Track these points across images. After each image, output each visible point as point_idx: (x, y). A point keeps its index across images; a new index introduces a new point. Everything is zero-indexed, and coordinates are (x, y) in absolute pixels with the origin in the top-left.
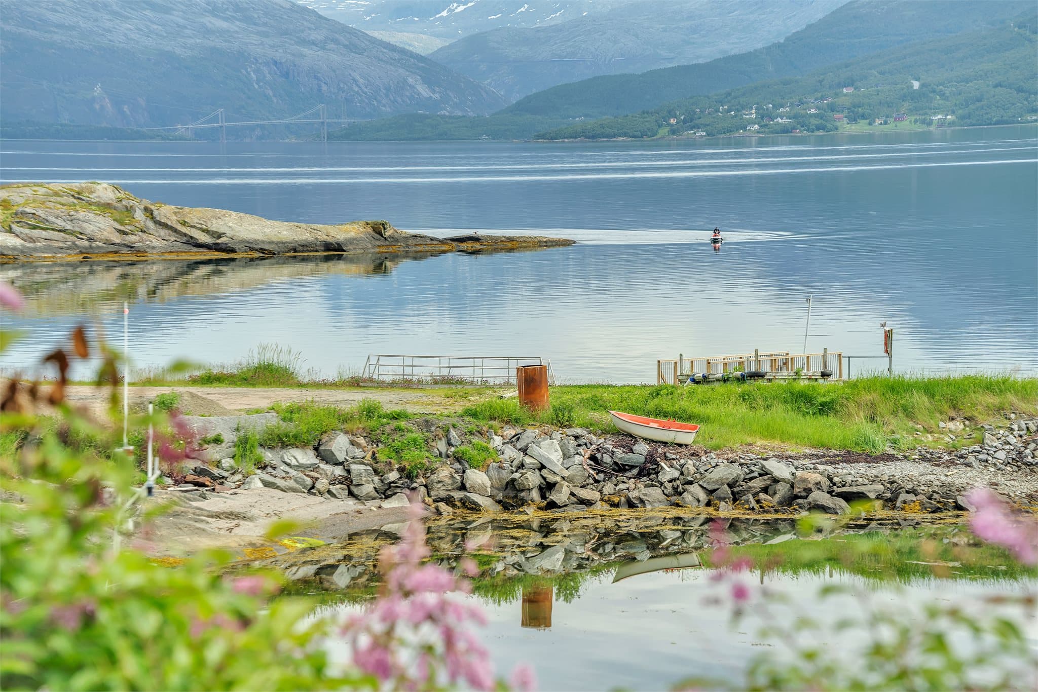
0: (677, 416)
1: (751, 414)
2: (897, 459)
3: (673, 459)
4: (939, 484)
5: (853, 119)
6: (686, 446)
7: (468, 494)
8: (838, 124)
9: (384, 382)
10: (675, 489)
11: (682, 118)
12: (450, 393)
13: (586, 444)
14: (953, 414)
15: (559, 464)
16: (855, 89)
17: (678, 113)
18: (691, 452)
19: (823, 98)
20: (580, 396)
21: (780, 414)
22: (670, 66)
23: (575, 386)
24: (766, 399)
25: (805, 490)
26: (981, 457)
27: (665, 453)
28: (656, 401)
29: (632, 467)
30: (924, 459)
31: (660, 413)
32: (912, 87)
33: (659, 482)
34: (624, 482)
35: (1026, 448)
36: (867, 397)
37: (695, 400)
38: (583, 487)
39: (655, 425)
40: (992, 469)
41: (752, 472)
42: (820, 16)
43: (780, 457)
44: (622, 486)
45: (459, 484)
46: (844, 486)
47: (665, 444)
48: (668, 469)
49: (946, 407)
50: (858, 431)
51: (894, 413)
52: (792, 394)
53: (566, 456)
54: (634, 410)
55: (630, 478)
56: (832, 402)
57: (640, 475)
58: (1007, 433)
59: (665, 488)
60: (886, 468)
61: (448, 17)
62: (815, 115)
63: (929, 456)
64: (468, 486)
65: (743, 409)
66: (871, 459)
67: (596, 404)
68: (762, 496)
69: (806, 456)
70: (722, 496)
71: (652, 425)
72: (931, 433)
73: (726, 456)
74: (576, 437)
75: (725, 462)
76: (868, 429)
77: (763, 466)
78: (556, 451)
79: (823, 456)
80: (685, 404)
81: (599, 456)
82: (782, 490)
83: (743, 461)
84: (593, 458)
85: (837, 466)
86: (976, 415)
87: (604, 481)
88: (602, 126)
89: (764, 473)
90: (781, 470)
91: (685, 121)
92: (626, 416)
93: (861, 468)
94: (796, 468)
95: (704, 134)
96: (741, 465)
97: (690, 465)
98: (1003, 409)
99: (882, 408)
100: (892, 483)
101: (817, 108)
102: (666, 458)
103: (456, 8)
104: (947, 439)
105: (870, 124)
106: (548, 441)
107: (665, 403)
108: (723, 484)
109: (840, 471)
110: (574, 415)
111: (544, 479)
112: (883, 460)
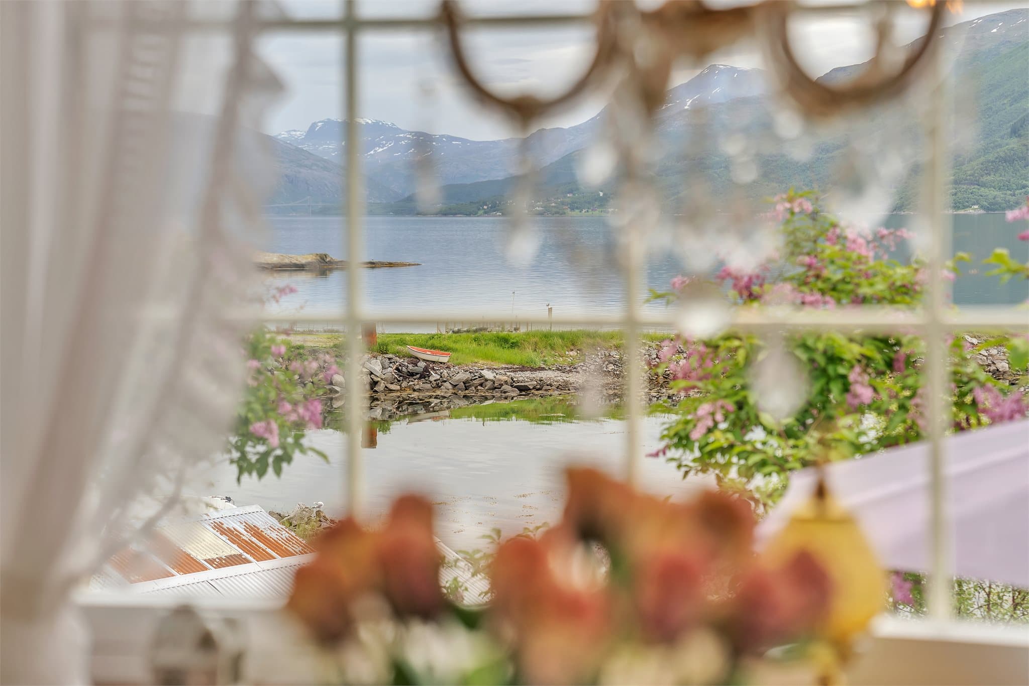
0: (441, 349)
1: (478, 348)
2: (546, 370)
3: (437, 370)
4: (563, 381)
5: (572, 209)
6: (444, 363)
7: (334, 387)
8: (566, 211)
9: (299, 331)
10: (437, 384)
11: (490, 206)
12: (330, 336)
13: (394, 362)
14: (572, 348)
15: (380, 372)
16: (573, 194)
17: (488, 203)
18: (446, 366)
19: (558, 198)
20: (395, 338)
21: (492, 348)
22: (484, 180)
23: (393, 334)
24: (485, 340)
25: (500, 384)
26: (583, 368)
27: (433, 367)
28: (431, 341)
29: (417, 374)
30: (558, 369)
31: (433, 347)
32: (599, 195)
33: (430, 381)
34: (412, 381)
35: (604, 364)
36: (534, 340)
37: (451, 340)
38: (392, 383)
39: (429, 353)
40: (588, 374)
41: (475, 376)
42: (556, 159)
43: (489, 369)
44: (411, 383)
45: (329, 382)
46: (518, 382)
47: (434, 362)
48: (434, 375)
49: (569, 345)
50: (528, 356)
51: (546, 348)
52: (498, 338)
53: (384, 368)
54: (421, 346)
55: (415, 379)
56: (517, 342)
57: (420, 378)
58: (596, 357)
59: (433, 384)
60: (539, 374)
61: (374, 154)
62: (554, 207)
63: (560, 368)
64: (333, 382)
65: (474, 345)
66: (533, 370)
67: (403, 343)
68: (479, 387)
69: (502, 368)
70: (460, 388)
71: (428, 353)
72: (562, 357)
73: (463, 368)
74: (389, 359)
75: (463, 371)
76: (533, 355)
77: (481, 373)
78: (379, 365)
79: (511, 368)
80: (445, 342)
81: (400, 368)
82: (489, 384)
83: (471, 371)
84: (397, 369)
85: (516, 373)
86: (583, 348)
87: (403, 380)
88: (450, 209)
89: (481, 376)
90: (489, 375)
91: (491, 207)
92: (415, 349)
93: (528, 374)
94: (497, 374)
95: (501, 214)
96: (470, 372)
97: (445, 372)
98: (594, 345)
99: (540, 345)
100: (541, 381)
101: (555, 203)
102: (434, 369)
103: (378, 150)
104: (569, 360)
105: (580, 212)
106: (375, 361)
107: (436, 342)
108: (461, 382)
109: (517, 375)
110: (389, 348)
111: (372, 379)
112: (539, 370)
